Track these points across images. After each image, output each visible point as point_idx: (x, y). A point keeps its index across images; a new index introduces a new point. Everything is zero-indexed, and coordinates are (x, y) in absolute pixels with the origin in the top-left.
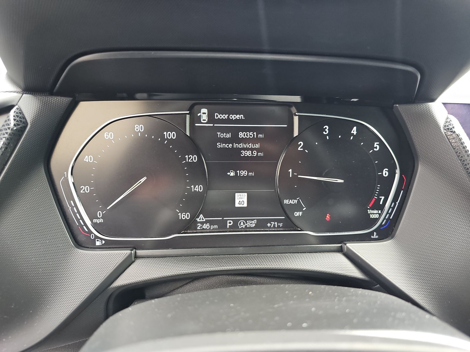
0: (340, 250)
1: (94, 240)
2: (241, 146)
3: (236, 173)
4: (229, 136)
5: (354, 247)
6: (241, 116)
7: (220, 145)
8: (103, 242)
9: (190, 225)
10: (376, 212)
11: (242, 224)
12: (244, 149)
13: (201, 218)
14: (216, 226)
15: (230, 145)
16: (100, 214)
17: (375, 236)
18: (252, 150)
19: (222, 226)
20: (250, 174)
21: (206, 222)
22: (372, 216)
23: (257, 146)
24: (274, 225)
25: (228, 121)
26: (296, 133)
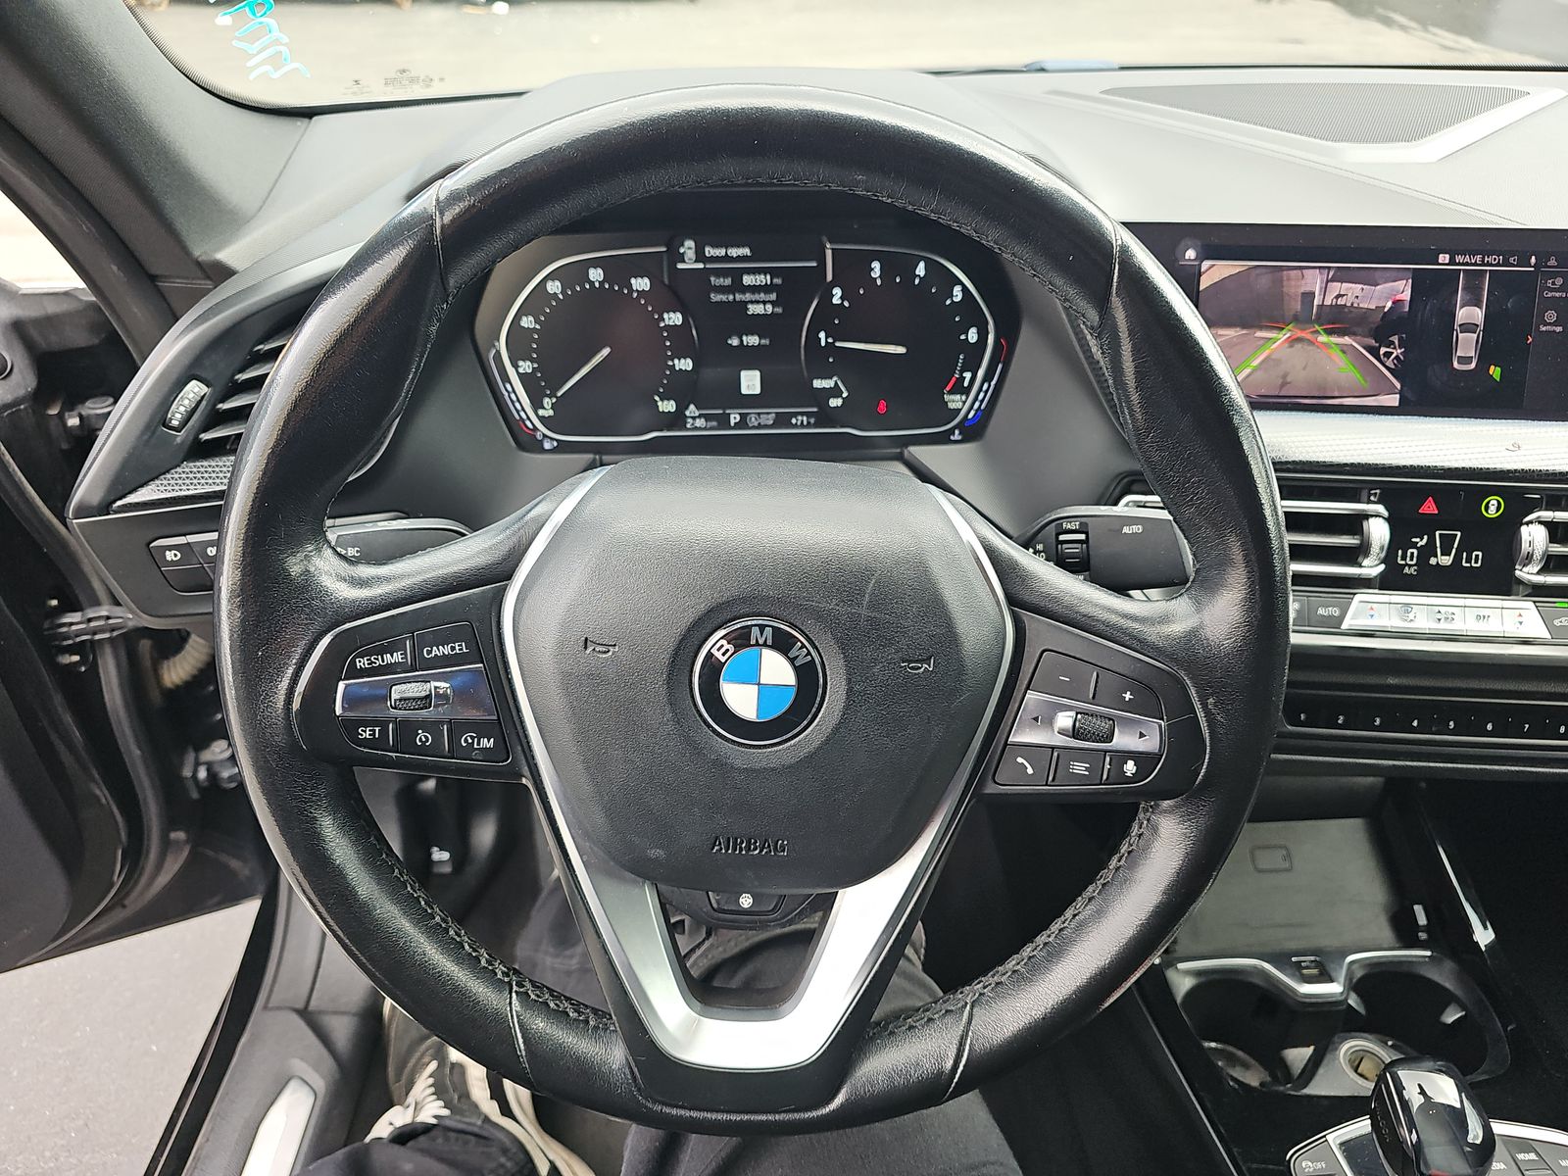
0: (900, 458)
1: (541, 441)
2: (748, 296)
3: (742, 341)
4: (728, 282)
5: (918, 452)
6: (746, 251)
7: (715, 297)
8: (555, 444)
9: (677, 420)
10: (958, 397)
11: (753, 419)
12: (752, 302)
13: (692, 410)
14: (714, 424)
15: (731, 297)
16: (547, 402)
17: (957, 436)
18: (764, 303)
19: (723, 421)
20: (763, 342)
21: (700, 416)
22: (952, 406)
23: (773, 297)
24: (802, 421)
25: (727, 258)
26: (829, 277)
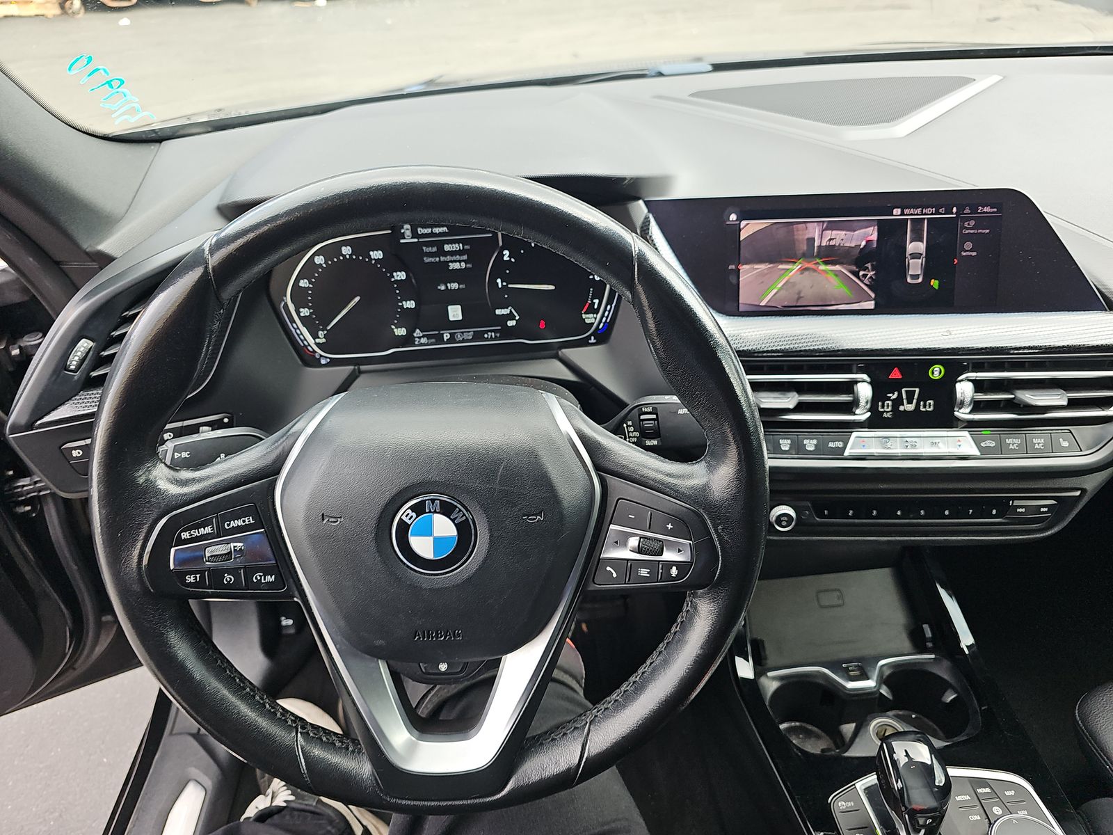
0: (557, 357)
1: (319, 359)
2: (448, 258)
3: (447, 287)
4: (434, 249)
5: (568, 353)
6: (445, 229)
7: (427, 260)
8: (328, 360)
9: (408, 340)
10: (591, 315)
11: (459, 336)
12: (452, 262)
13: (418, 333)
14: (433, 340)
15: (437, 259)
16: (321, 334)
17: (593, 340)
18: (460, 261)
19: (439, 339)
20: (461, 286)
21: (423, 336)
22: (587, 321)
23: (465, 257)
24: (491, 336)
25: (432, 235)
26: (501, 244)
